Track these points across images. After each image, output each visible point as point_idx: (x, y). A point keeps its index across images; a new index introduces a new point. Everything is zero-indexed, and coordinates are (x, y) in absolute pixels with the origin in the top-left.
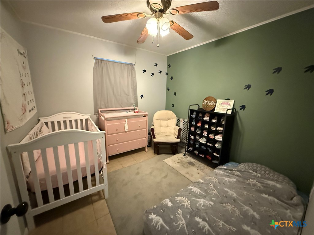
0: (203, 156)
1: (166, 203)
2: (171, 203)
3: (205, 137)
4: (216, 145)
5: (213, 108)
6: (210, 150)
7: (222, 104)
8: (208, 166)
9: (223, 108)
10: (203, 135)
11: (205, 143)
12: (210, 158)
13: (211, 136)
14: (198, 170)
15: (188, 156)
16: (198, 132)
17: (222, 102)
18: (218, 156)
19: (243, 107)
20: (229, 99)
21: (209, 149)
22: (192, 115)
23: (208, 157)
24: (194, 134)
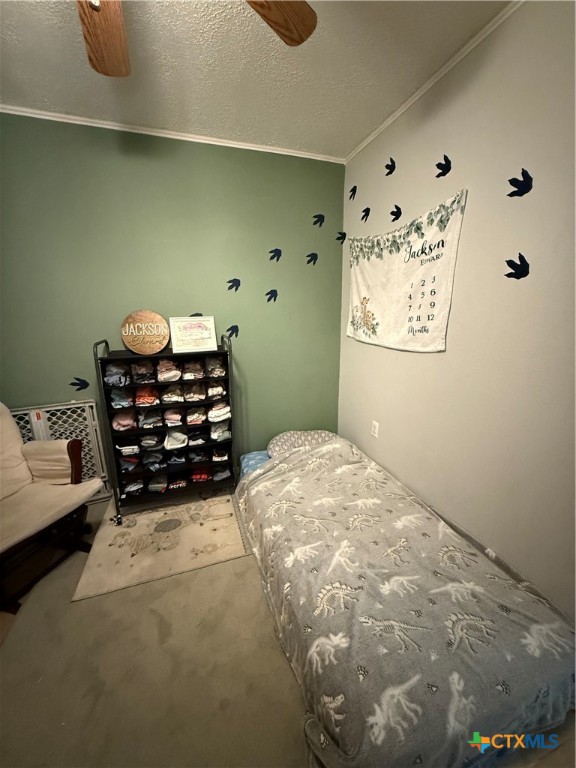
0: (183, 484)
1: (333, 650)
2: (336, 634)
3: (175, 429)
4: (214, 436)
5: (165, 344)
6: (198, 455)
7: (185, 328)
8: (205, 499)
9: (193, 337)
10: (169, 425)
11: (185, 444)
12: (203, 476)
13: (195, 418)
14: (201, 524)
15: (131, 517)
16: (146, 427)
17: (184, 324)
18: (226, 458)
19: (234, 330)
20: (201, 315)
21: (192, 456)
22: (106, 379)
23: (198, 477)
24: (133, 436)
